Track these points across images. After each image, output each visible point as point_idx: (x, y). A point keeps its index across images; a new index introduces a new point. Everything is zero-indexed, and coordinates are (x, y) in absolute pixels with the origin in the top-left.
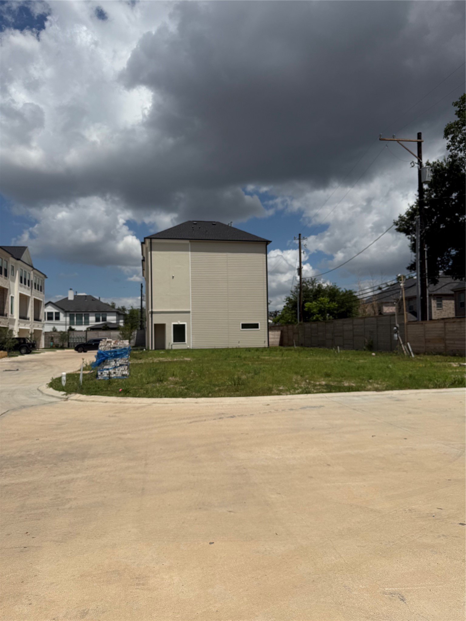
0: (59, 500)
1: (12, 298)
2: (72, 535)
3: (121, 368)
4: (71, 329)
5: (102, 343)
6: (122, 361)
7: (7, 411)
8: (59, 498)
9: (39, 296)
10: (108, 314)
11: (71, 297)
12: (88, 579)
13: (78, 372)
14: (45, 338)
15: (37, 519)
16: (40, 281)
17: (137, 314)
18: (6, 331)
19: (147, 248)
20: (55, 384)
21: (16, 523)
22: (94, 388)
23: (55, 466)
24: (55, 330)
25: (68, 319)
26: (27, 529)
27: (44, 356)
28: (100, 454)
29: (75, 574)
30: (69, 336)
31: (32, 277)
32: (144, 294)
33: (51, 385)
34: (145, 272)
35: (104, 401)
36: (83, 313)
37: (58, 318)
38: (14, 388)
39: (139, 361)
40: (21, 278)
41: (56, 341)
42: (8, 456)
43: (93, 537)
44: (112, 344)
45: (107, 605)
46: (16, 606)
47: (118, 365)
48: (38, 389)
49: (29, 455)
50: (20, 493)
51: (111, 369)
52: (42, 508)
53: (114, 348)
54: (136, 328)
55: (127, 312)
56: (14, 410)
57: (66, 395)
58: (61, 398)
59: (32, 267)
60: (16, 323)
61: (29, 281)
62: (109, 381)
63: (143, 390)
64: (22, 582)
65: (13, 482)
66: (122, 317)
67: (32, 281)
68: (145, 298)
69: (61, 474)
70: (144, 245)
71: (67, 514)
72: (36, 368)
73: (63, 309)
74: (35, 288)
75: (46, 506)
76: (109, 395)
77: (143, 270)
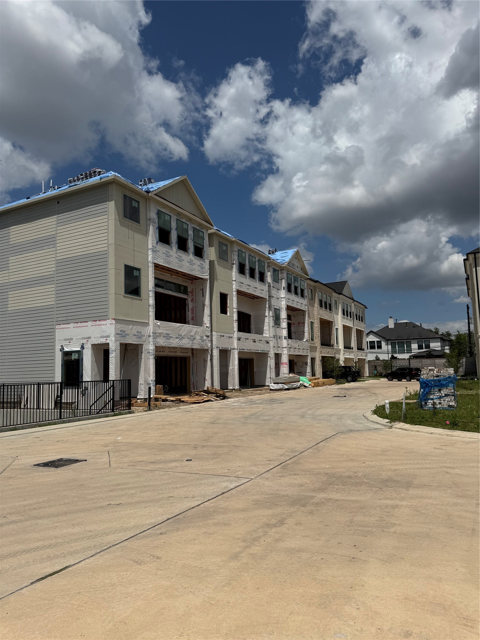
0: (384, 522)
1: (337, 329)
2: (397, 558)
3: (447, 399)
4: (393, 358)
5: (424, 372)
6: (448, 390)
7: (337, 434)
8: (384, 520)
9: (361, 326)
10: (431, 340)
11: (391, 325)
12: (412, 603)
13: (401, 401)
14: (369, 367)
15: (364, 536)
16: (361, 312)
17: (465, 339)
18: (334, 360)
19: (470, 265)
20: (379, 411)
21: (345, 535)
22: (418, 418)
23: (380, 490)
24: (377, 359)
25: (390, 347)
26: (356, 543)
27: (368, 383)
28: (425, 485)
29: (399, 595)
30: (391, 365)
31: (353, 309)
32: (471, 315)
33: (375, 412)
34: (470, 291)
35: (429, 432)
36: (405, 341)
37: (380, 347)
38: (342, 413)
39: (469, 392)
40: (344, 310)
41: (380, 369)
42: (339, 474)
43: (417, 565)
44: (435, 372)
45: (431, 634)
46: (346, 606)
47: (443, 395)
48: (363, 415)
49: (356, 476)
50: (348, 509)
51: (436, 399)
52: (369, 527)
53: (437, 376)
54: (465, 355)
55: (453, 338)
56: (342, 433)
57: (390, 422)
58: (385, 426)
59: (353, 299)
60: (342, 352)
61: (350, 313)
62: (434, 412)
63: (473, 424)
64: (351, 588)
65: (343, 498)
66: (447, 343)
67: (353, 312)
68: (472, 321)
69: (386, 499)
70: (467, 262)
71: (392, 537)
72: (361, 395)
73: (384, 338)
74: (357, 319)
75: (372, 526)
76: (434, 427)
77: (468, 289)
